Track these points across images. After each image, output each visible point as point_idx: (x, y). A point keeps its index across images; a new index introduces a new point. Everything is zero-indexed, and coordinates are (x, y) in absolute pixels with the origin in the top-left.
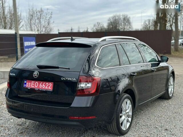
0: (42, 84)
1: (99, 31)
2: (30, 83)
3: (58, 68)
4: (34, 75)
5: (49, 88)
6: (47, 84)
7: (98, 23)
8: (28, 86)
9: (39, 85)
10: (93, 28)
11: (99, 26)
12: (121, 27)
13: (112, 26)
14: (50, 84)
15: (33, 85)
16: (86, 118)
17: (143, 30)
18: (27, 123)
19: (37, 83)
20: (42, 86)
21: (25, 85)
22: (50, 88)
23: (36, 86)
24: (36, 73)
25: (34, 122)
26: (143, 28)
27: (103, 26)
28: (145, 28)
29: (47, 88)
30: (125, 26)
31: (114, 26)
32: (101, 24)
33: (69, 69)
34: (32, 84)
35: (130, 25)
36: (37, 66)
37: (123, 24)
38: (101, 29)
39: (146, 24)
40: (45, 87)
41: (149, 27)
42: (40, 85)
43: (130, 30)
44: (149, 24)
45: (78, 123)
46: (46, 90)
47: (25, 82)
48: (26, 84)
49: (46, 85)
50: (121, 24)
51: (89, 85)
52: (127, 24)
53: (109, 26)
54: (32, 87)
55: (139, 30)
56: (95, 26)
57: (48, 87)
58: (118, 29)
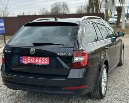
0: (38, 60)
1: (45, 14)
2: (26, 59)
3: (53, 44)
4: (31, 51)
5: (45, 63)
6: (43, 59)
7: (43, 8)
8: (24, 62)
9: (35, 60)
10: (40, 12)
11: (45, 11)
12: (61, 11)
13: (55, 10)
14: (46, 60)
15: (29, 61)
16: (79, 87)
17: (77, 13)
18: (17, 93)
19: (33, 59)
20: (39, 61)
21: (22, 61)
22: (47, 63)
23: (33, 61)
24: (32, 50)
25: (22, 91)
26: (77, 12)
27: (47, 11)
28: (79, 12)
29: (44, 63)
30: (64, 10)
31: (56, 11)
32: (46, 9)
33: (63, 45)
34: (28, 59)
35: (68, 10)
36: (33, 43)
37: (62, 9)
38: (46, 13)
39: (79, 9)
40: (42, 62)
41: (82, 11)
42: (37, 60)
43: (68, 13)
44: (82, 9)
45: (74, 93)
46: (42, 64)
47: (21, 58)
48: (22, 59)
49: (42, 61)
50: (61, 9)
51: (82, 59)
52: (65, 9)
53: (52, 11)
54: (29, 62)
55: (75, 13)
56: (41, 10)
57: (44, 61)
58: (59, 13)
